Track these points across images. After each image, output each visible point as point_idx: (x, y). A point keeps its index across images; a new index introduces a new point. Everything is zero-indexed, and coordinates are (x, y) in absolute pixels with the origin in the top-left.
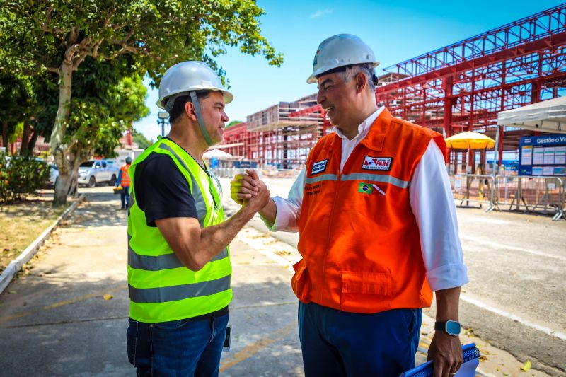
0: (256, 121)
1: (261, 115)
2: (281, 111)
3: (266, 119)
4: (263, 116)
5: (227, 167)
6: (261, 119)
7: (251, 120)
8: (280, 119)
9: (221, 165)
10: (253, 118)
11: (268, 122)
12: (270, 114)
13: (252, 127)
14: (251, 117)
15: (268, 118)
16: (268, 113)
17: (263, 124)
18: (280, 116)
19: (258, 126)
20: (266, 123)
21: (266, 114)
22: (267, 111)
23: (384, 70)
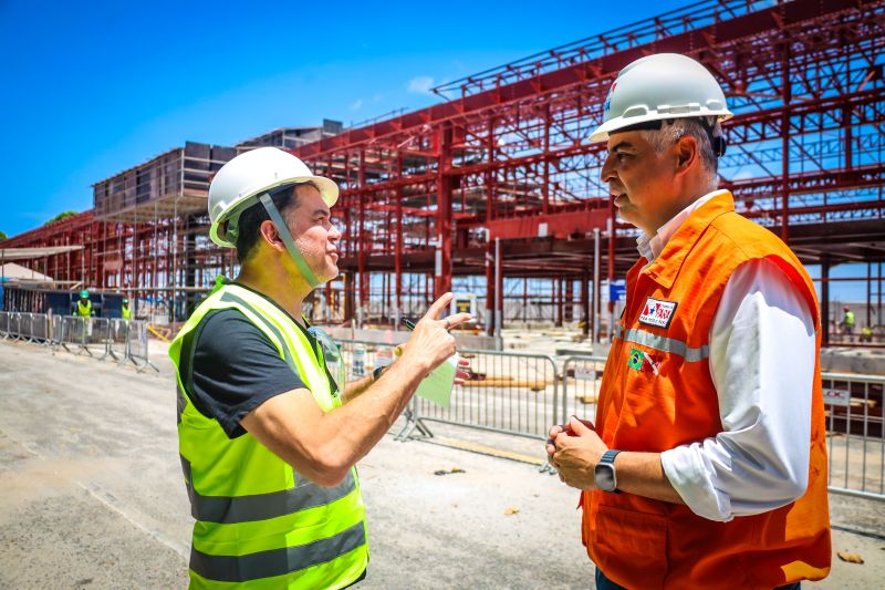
0: (119, 194)
1: (135, 178)
2: (188, 164)
3: (148, 188)
4: (138, 179)
5: (29, 310)
6: (134, 188)
7: (107, 193)
8: (187, 186)
9: (12, 304)
10: (111, 188)
11: (153, 194)
12: (159, 174)
13: (108, 211)
14: (106, 184)
15: (153, 183)
16: (154, 174)
17: (138, 201)
18: (188, 176)
19: (124, 205)
20: (147, 198)
21: (148, 177)
22: (148, 167)
23: (435, 91)
